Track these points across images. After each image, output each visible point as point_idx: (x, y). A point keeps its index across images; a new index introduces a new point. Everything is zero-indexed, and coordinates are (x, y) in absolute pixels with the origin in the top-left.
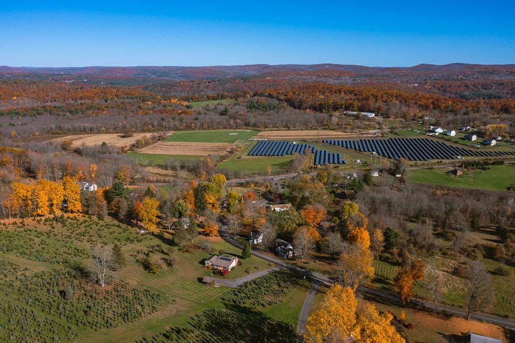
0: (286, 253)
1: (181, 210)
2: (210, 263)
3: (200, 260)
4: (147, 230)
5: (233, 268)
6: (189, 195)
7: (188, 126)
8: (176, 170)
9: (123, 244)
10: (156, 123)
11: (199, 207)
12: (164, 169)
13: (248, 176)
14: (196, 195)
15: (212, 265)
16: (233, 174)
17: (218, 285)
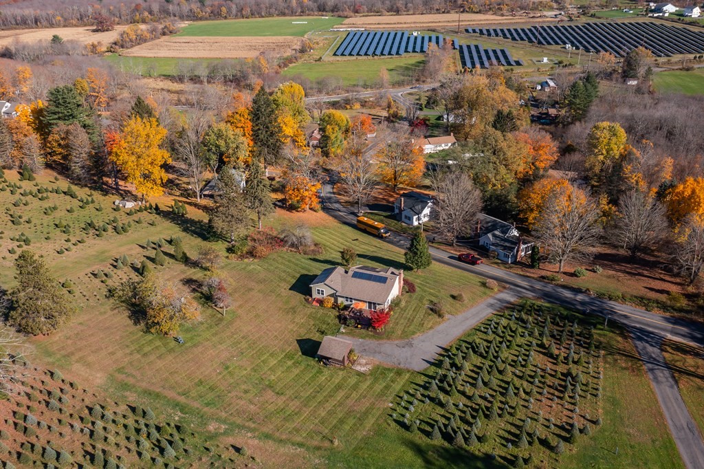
0: (511, 249)
1: (223, 149)
2: (327, 292)
3: (294, 281)
4: (142, 200)
5: (396, 303)
6: (237, 116)
7: (216, 12)
8: (201, 82)
9: (73, 240)
10: (156, 7)
11: (264, 144)
12: (176, 82)
13: (343, 89)
14: (256, 115)
15: (331, 295)
16: (315, 86)
17: (366, 364)
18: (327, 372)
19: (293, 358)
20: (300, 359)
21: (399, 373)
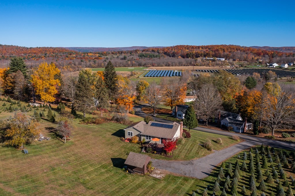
0: (241, 125)
2: (135, 133)
3: (115, 132)
10: (77, 63)
15: (137, 135)
17: (160, 173)
18: (130, 177)
19: (106, 168)
20: (112, 168)
21: (186, 179)
